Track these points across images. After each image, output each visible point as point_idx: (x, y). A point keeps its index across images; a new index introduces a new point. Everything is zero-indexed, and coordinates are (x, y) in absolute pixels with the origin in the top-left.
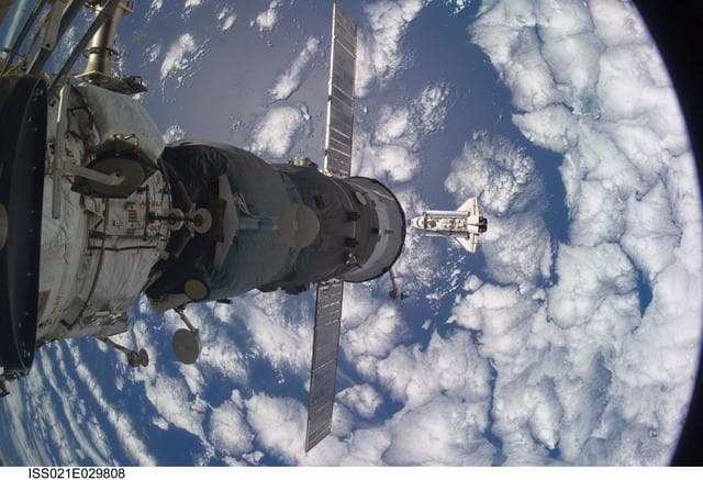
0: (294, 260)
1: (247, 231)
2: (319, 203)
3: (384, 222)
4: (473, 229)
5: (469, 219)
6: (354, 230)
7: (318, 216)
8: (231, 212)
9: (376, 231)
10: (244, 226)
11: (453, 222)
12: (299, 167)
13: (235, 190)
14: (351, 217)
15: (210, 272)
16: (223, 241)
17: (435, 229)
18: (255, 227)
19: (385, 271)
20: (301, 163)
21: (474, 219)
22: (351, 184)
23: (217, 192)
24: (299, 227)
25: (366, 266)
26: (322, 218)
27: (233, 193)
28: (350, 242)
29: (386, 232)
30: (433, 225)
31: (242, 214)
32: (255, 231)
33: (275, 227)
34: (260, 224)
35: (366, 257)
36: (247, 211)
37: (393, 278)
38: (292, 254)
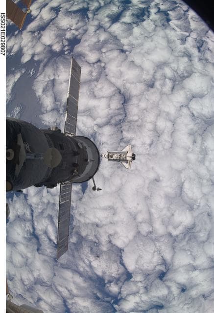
0: (50, 174)
1: (30, 159)
2: (61, 147)
3: (90, 156)
4: (129, 159)
5: (127, 154)
6: (76, 159)
7: (61, 153)
8: (23, 151)
9: (87, 160)
10: (28, 157)
11: (120, 156)
12: (53, 131)
13: (24, 141)
14: (75, 154)
15: (13, 178)
16: (19, 164)
17: (112, 159)
18: (33, 158)
19: (90, 178)
20: (54, 129)
21: (130, 154)
22: (77, 140)
23: (17, 142)
24: (52, 158)
25: (82, 176)
26: (63, 154)
27: (24, 142)
28: (75, 165)
29: (91, 161)
30: (112, 157)
31: (27, 152)
32: (33, 160)
33: (42, 158)
34: (35, 156)
35: (82, 172)
36: (29, 151)
37: (94, 182)
38: (49, 170)
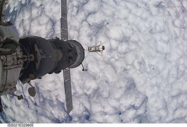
0: (56, 65)
1: (43, 58)
2: (61, 48)
3: (78, 51)
4: (101, 49)
6: (71, 54)
7: (61, 52)
8: (39, 54)
9: (77, 54)
10: (42, 57)
11: (96, 48)
12: (54, 39)
13: (39, 48)
14: (70, 51)
15: (35, 71)
16: (37, 62)
17: (91, 50)
18: (45, 57)
19: (80, 64)
20: (55, 38)
21: (101, 47)
22: (69, 42)
23: (34, 50)
24: (57, 55)
25: (75, 63)
26: (62, 52)
28: (70, 58)
29: (79, 54)
30: (91, 49)
31: (41, 54)
32: (45, 58)
33: (51, 56)
34: (47, 56)
35: (75, 61)
36: (43, 53)
37: (83, 66)
38: (56, 63)
